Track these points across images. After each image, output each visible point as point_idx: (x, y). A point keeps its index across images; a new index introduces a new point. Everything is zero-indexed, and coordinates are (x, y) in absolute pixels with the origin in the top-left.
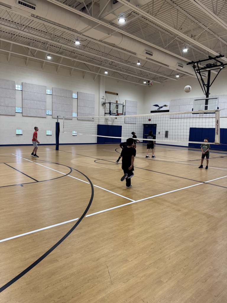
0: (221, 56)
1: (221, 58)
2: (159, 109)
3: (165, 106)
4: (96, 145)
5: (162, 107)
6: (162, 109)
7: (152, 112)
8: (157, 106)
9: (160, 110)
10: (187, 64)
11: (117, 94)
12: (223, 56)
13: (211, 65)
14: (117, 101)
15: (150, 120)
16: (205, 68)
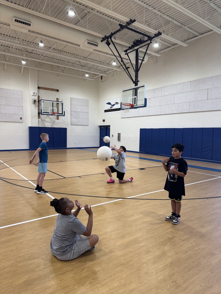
0: (132, 21)
1: (133, 24)
2: (111, 107)
3: (117, 103)
4: (28, 151)
5: (114, 105)
6: (114, 108)
7: (106, 111)
8: (109, 103)
9: (113, 108)
10: (102, 41)
11: (58, 91)
12: (135, 21)
13: (137, 41)
14: (57, 99)
15: (104, 121)
16: (133, 47)
